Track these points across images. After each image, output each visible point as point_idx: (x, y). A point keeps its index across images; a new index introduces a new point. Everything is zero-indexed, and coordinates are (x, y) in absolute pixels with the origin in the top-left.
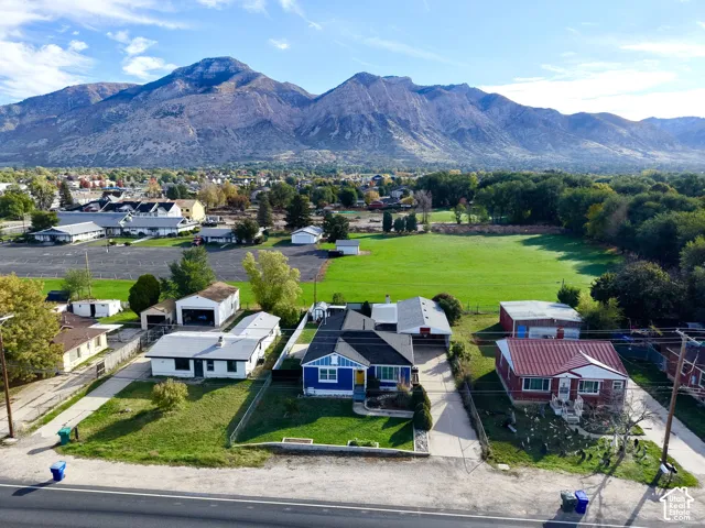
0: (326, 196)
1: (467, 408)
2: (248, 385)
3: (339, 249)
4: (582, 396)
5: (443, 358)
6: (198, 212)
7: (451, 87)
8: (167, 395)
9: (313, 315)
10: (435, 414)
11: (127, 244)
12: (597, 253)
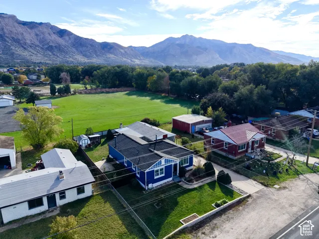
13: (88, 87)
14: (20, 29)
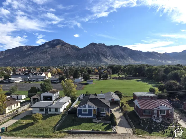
0: (84, 71)
1: (127, 120)
2: (61, 116)
3: (87, 82)
4: (161, 115)
5: (118, 107)
6: (50, 75)
7: (115, 46)
8: (36, 117)
9: (80, 97)
10: (118, 122)
11: (29, 83)
12: (157, 83)
13: (121, 76)
14: (106, 49)
